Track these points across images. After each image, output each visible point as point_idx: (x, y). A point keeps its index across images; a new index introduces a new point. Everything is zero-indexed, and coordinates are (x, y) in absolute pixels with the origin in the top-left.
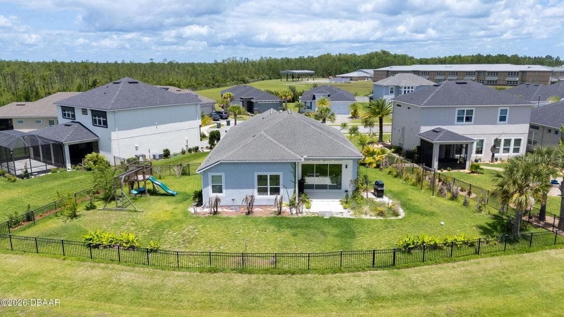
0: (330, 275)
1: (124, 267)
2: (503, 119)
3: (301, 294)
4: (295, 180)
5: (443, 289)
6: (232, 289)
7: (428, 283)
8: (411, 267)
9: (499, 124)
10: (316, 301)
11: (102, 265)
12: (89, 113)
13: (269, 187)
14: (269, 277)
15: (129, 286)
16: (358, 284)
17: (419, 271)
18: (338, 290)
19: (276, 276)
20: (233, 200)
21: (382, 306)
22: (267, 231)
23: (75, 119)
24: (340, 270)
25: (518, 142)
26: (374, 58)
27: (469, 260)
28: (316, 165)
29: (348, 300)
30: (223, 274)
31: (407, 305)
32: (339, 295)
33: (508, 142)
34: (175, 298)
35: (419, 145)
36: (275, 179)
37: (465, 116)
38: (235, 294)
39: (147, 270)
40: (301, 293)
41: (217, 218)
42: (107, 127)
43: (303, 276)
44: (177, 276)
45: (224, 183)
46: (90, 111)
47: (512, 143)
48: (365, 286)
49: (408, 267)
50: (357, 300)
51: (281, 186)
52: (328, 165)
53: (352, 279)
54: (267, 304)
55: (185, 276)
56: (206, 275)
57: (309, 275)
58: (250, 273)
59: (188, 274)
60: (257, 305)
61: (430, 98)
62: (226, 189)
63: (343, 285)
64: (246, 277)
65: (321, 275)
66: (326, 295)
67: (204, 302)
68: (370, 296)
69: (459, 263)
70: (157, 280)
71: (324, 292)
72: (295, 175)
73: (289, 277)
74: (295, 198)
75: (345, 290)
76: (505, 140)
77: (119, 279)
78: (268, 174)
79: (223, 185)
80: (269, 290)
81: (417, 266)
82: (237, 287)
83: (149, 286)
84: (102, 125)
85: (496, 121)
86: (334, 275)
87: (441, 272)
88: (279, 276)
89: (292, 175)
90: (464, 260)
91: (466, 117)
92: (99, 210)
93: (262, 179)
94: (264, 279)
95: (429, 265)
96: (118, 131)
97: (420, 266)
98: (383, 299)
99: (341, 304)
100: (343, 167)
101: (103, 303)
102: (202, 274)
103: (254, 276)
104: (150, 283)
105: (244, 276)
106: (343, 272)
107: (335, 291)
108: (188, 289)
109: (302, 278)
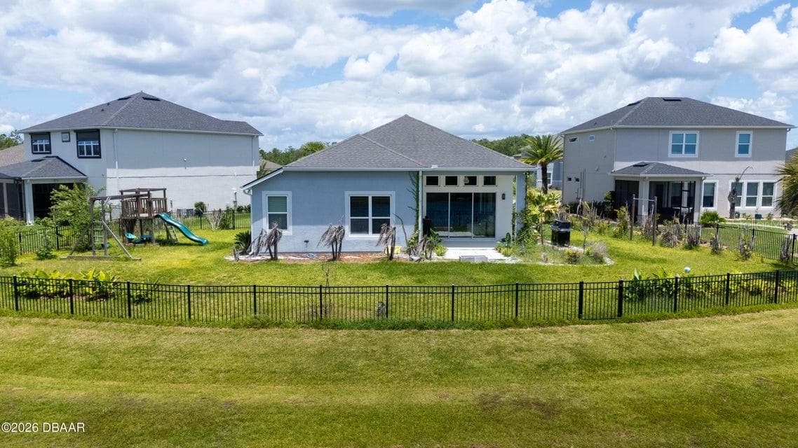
0: (496, 331)
1: (80, 323)
2: (743, 149)
3: (442, 358)
4: (418, 205)
5: (730, 350)
6: (297, 350)
7: (694, 341)
8: (654, 320)
9: (738, 159)
10: (473, 368)
11: (37, 320)
12: (73, 136)
13: (370, 218)
14: (373, 333)
15: (80, 349)
16: (555, 343)
17: (673, 326)
18: (516, 351)
19: (387, 332)
20: (307, 242)
21: (615, 375)
22: (369, 278)
23: (50, 153)
24: (517, 324)
25: (769, 187)
26: (512, 145)
27: (761, 312)
28: (451, 193)
29: (539, 366)
30: (279, 330)
31: (667, 373)
32: (519, 359)
33: (753, 188)
34: (173, 365)
35: (613, 189)
36: (382, 204)
37: (684, 144)
38: (304, 359)
39: (124, 326)
40: (440, 355)
41: (276, 264)
42: (100, 157)
43: (442, 332)
44: (186, 333)
45: (291, 211)
46: (75, 134)
47: (761, 189)
48: (571, 346)
49: (648, 320)
50: (560, 365)
51: (392, 218)
52: (471, 194)
53: (541, 336)
54: (370, 373)
55: (200, 334)
56: (246, 333)
57: (453, 331)
58: (336, 326)
59: (208, 330)
60: (349, 374)
61: (626, 116)
62: (294, 224)
63: (524, 345)
64: (326, 334)
65: (479, 331)
66: (493, 359)
67: (235, 371)
68: (585, 359)
69: (745, 315)
70: (143, 339)
71: (488, 353)
72: (418, 196)
73: (414, 333)
74: (417, 238)
75: (530, 351)
76: (749, 184)
77: (63, 339)
78: (370, 194)
79: (289, 213)
80: (373, 351)
81: (665, 317)
82: (307, 348)
83: (122, 348)
84: (93, 155)
85: (734, 153)
86: (505, 331)
87: (713, 328)
88: (394, 331)
89: (412, 196)
90: (751, 311)
91: (686, 145)
92: (61, 259)
93: (358, 205)
94: (364, 336)
95: (686, 317)
96: (119, 168)
97: (670, 318)
98: (613, 364)
99: (526, 372)
100: (499, 198)
101: (15, 375)
102: (237, 331)
103: (342, 333)
104: (126, 343)
105: (324, 333)
106: (520, 326)
107: (511, 353)
108: (206, 352)
109: (439, 335)
